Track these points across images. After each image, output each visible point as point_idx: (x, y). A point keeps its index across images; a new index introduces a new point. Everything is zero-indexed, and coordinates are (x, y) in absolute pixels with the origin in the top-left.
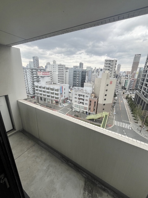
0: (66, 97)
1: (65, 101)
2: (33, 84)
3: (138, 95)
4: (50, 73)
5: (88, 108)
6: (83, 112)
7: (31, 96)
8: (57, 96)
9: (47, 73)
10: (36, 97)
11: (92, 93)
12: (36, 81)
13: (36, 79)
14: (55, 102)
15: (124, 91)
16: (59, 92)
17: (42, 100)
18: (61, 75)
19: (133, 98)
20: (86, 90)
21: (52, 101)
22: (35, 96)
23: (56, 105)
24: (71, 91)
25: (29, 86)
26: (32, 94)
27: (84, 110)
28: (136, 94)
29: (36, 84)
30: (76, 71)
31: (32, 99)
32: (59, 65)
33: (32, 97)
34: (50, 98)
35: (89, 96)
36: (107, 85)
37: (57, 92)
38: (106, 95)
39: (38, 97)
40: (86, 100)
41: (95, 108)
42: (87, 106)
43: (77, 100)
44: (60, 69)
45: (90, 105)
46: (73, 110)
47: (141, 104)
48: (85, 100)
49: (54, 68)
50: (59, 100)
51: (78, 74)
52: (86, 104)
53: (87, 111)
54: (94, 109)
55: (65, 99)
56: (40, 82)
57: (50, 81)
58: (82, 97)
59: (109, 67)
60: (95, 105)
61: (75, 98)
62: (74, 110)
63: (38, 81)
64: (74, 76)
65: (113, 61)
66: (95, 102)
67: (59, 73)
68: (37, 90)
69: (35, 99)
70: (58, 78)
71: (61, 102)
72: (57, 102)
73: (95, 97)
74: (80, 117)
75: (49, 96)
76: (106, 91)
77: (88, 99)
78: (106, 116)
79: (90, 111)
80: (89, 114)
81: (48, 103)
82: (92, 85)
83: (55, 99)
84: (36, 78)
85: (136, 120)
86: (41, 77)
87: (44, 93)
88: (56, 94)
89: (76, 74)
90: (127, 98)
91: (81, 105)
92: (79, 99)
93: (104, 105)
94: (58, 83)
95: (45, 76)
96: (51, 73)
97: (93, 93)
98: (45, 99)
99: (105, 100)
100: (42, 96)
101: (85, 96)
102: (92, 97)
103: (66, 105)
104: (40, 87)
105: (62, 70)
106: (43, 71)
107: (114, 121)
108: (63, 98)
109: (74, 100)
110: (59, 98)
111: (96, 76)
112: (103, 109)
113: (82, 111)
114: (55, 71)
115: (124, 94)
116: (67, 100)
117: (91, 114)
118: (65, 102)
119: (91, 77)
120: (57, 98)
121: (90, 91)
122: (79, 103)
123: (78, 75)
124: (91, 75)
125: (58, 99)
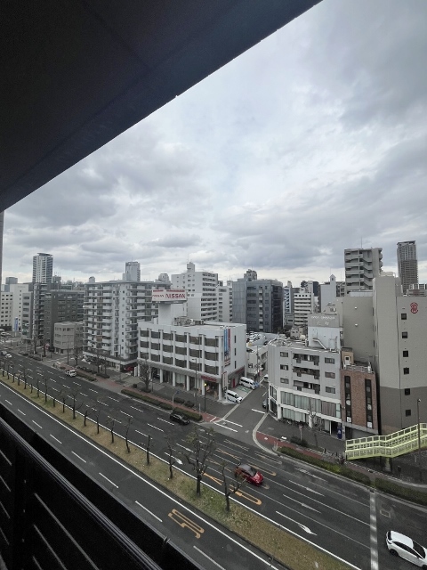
0: (239, 367)
6: (320, 425)
7: (123, 363)
8: (211, 363)
9: (179, 293)
10: (137, 370)
11: (342, 349)
12: (143, 318)
13: (143, 311)
16: (220, 350)
17: (157, 378)
18: (209, 299)
23: (209, 397)
25: (120, 333)
27: (323, 417)
29: (142, 325)
30: (254, 288)
32: (204, 274)
33: (124, 369)
34: (187, 369)
36: (404, 317)
39: (144, 367)
40: (328, 375)
41: (373, 408)
42: (336, 399)
43: (290, 375)
44: (208, 285)
45: (347, 393)
46: (275, 414)
49: (191, 283)
50: (218, 376)
51: (261, 294)
54: (369, 413)
55: (237, 372)
56: (155, 319)
58: (309, 365)
59: (361, 268)
60: (368, 395)
61: (282, 367)
62: (279, 416)
64: (249, 302)
66: (368, 383)
67: (204, 295)
76: (404, 337)
77: (334, 369)
79: (349, 419)
80: (350, 433)
81: (179, 388)
82: (337, 322)
87: (167, 355)
88: (208, 356)
89: (254, 295)
91: (308, 393)
92: (299, 371)
93: (407, 392)
95: (172, 302)
98: (167, 375)
99: (407, 371)
100: (161, 363)
101: (322, 360)
104: (155, 335)
105: (212, 285)
108: (231, 370)
110: (220, 371)
112: (408, 413)
113: (316, 421)
118: (237, 382)
122: (299, 389)
123: (260, 299)
124: (293, 299)
125: (217, 373)
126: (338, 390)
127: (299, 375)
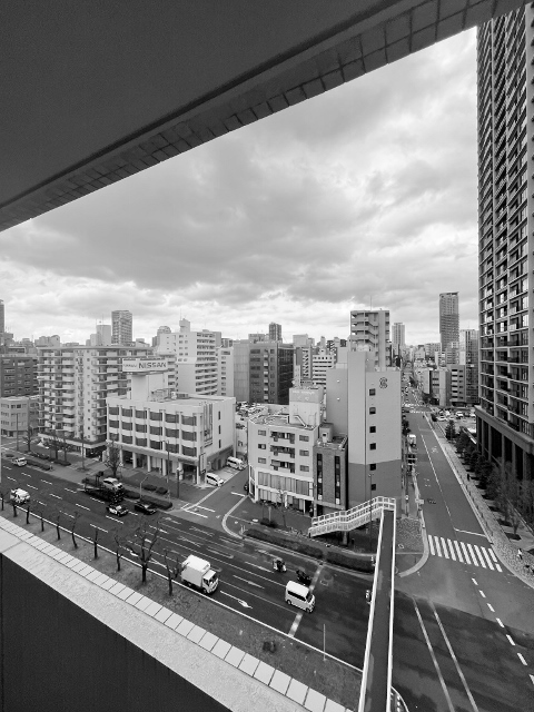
0: (224, 447)
1: (219, 463)
2: (103, 403)
3: (486, 424)
4: (167, 360)
5: (311, 487)
6: (294, 505)
7: (90, 447)
8: (189, 444)
9: (157, 362)
10: (106, 453)
11: (321, 426)
12: (114, 391)
13: (115, 382)
14: (180, 468)
15: (435, 409)
16: (198, 429)
17: (130, 462)
18: (206, 365)
19: (474, 435)
20: (297, 416)
21: (169, 464)
22: (104, 448)
23: (187, 482)
24: (242, 423)
25: (85, 410)
26: (93, 439)
27: (298, 496)
28: (479, 420)
29: (113, 400)
30: (259, 351)
31: (89, 461)
32: (199, 335)
33: (90, 454)
34: (163, 451)
35: (312, 435)
36: (372, 393)
37: (188, 428)
38: (373, 430)
39: (114, 451)
40: (304, 453)
41: (341, 484)
42: (309, 478)
43: (268, 454)
44: (204, 347)
45: (319, 471)
46: (253, 496)
47: (508, 458)
48: (297, 453)
49: (183, 345)
50: (196, 459)
51: (266, 359)
52: (303, 468)
53: (311, 498)
54: (337, 490)
55: (221, 453)
56: (128, 393)
57: (167, 386)
58: (285, 443)
59: (367, 332)
60: (337, 472)
61: (260, 446)
62: (256, 499)
63: (122, 391)
64: (252, 368)
65: (376, 314)
66: (337, 459)
67: (199, 359)
68: (115, 424)
69: (101, 460)
70: (198, 378)
71: (204, 465)
72: (189, 469)
73: (335, 438)
74: (284, 528)
75: (157, 445)
76: (373, 412)
77: (308, 447)
78: (389, 514)
79: (320, 496)
80: (321, 510)
81: (155, 473)
82: (317, 397)
83: (180, 455)
84: (115, 378)
85: (508, 524)
86: (135, 373)
87: (141, 435)
88: (187, 436)
89: (259, 360)
90: (450, 435)
91: (284, 473)
92: (276, 449)
93: (373, 467)
94: (196, 395)
95: (147, 373)
96: (171, 360)
97: (324, 424)
98: (142, 460)
99: (373, 446)
100: (133, 445)
101: (297, 438)
102: (325, 439)
103: (223, 477)
104: (128, 413)
105: (212, 347)
106: (143, 354)
107: (424, 539)
108: (214, 450)
109: (254, 454)
110: (198, 453)
111: (328, 364)
112: (373, 487)
113: (291, 502)
114: (184, 351)
115: (435, 420)
116: (231, 458)
117: (325, 510)
118: (223, 463)
119: (312, 367)
120: (192, 452)
121: (312, 419)
122: (276, 468)
123: (266, 364)
124: (312, 362)
125: (195, 455)
126: (311, 468)
127: (276, 454)
